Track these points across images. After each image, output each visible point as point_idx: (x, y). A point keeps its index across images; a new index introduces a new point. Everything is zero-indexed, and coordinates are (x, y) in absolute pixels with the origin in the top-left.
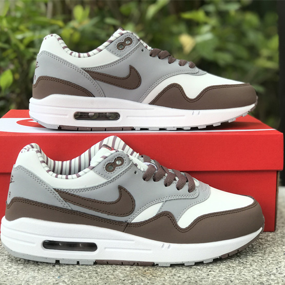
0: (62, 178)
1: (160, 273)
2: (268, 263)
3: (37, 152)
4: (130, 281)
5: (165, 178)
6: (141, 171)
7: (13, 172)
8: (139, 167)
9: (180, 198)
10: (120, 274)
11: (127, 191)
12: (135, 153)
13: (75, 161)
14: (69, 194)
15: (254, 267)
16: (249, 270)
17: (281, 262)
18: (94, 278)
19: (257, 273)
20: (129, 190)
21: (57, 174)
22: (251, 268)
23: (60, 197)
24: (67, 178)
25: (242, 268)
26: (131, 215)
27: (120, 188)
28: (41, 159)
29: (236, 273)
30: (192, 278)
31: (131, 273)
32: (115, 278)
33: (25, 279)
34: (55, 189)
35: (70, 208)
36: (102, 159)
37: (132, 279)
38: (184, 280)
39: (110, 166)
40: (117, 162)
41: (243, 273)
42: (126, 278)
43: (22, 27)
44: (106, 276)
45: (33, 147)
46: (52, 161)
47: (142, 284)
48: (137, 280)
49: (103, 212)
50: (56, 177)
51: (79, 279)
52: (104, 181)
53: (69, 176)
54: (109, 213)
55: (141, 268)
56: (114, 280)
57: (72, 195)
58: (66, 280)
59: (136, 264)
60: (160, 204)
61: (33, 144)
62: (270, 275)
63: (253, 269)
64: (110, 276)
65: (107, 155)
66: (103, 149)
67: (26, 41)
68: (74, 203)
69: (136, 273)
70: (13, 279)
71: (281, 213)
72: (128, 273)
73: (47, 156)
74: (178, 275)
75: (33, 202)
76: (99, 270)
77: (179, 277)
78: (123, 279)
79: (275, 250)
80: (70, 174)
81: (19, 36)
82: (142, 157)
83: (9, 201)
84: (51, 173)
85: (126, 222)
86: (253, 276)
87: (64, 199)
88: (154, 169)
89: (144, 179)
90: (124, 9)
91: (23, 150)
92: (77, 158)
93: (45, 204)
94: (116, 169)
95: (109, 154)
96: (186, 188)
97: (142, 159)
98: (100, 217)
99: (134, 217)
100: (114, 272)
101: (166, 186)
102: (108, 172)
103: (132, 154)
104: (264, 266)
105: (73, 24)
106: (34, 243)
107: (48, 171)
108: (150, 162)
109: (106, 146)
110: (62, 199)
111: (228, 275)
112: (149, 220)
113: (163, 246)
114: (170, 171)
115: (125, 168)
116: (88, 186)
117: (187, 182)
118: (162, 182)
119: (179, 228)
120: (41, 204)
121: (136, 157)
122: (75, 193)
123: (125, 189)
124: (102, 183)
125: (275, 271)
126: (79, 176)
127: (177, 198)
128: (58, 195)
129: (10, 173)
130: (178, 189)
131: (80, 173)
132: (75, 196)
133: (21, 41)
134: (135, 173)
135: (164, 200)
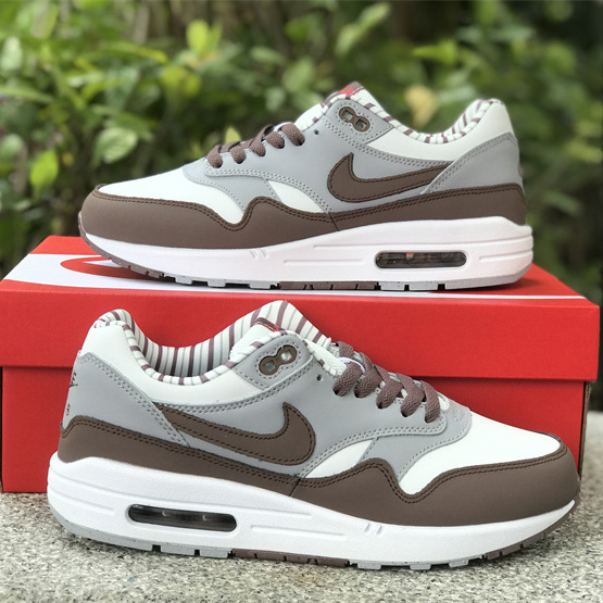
0: (171, 383)
1: (332, 581)
2: (553, 569)
3: (126, 327)
4: (271, 594)
5: (378, 391)
6: (330, 375)
7: (77, 366)
8: (326, 367)
9: (407, 432)
10: (252, 579)
11: (299, 415)
12: (323, 337)
13: (202, 349)
14: (185, 415)
15: (524, 576)
16: (512, 582)
17: (578, 568)
18: (200, 585)
19: (529, 588)
20: (304, 412)
21: (164, 374)
22: (516, 578)
23: (166, 421)
24: (181, 383)
25: (498, 577)
26: (306, 463)
27: (288, 409)
28: (132, 343)
29: (486, 587)
30: (396, 594)
31: (273, 577)
32: (241, 586)
33: (62, 582)
34: (156, 404)
35: (185, 444)
36: (253, 348)
37: (275, 590)
38: (379, 596)
39: (269, 363)
40: (284, 356)
41: (499, 587)
42: (263, 588)
43: (82, 61)
44: (224, 581)
45: (118, 318)
46: (156, 346)
47: (295, 600)
48: (286, 592)
49: (251, 454)
50: (161, 379)
51: (169, 586)
52: (255, 391)
53: (187, 380)
54: (262, 458)
55: (295, 568)
56: (239, 591)
57: (190, 417)
58: (144, 588)
59: (313, 561)
60: (366, 444)
61: (119, 311)
62: (554, 593)
63: (521, 579)
64: (232, 582)
65: (263, 341)
66: (259, 327)
67: (89, 92)
68: (195, 434)
69: (284, 578)
70: (38, 581)
71: (591, 467)
72: (267, 577)
73: (147, 335)
74: (369, 586)
75: (113, 426)
76: (210, 569)
77: (371, 589)
78: (257, 590)
79: (569, 543)
80: (190, 374)
81: (75, 80)
82: (337, 345)
83: (66, 422)
84: (150, 371)
85: (295, 476)
86: (519, 594)
87: (173, 424)
88: (358, 373)
89: (336, 392)
90: (294, 28)
91: (97, 322)
92: (207, 343)
93: (135, 433)
94: (280, 370)
95: (268, 339)
96: (421, 412)
97: (337, 349)
98: (243, 464)
99: (313, 468)
100: (240, 574)
101: (380, 407)
102: (263, 376)
103: (315, 341)
104: (544, 575)
105: (187, 58)
106: (111, 509)
107: (145, 368)
108: (351, 356)
109: (264, 322)
110: (170, 424)
111: (469, 591)
112: (342, 474)
113: (367, 529)
114: (393, 376)
115: (299, 369)
116: (222, 402)
117: (424, 401)
118: (372, 398)
119: (402, 493)
120: (129, 431)
121: (325, 345)
122: (195, 414)
123: (295, 411)
124: (251, 396)
125: (564, 586)
126: (205, 381)
127: (401, 432)
128: (162, 416)
129: (72, 369)
130: (405, 415)
131: (208, 375)
132: (196, 419)
133: (79, 90)
134: (319, 378)
135: (375, 436)
